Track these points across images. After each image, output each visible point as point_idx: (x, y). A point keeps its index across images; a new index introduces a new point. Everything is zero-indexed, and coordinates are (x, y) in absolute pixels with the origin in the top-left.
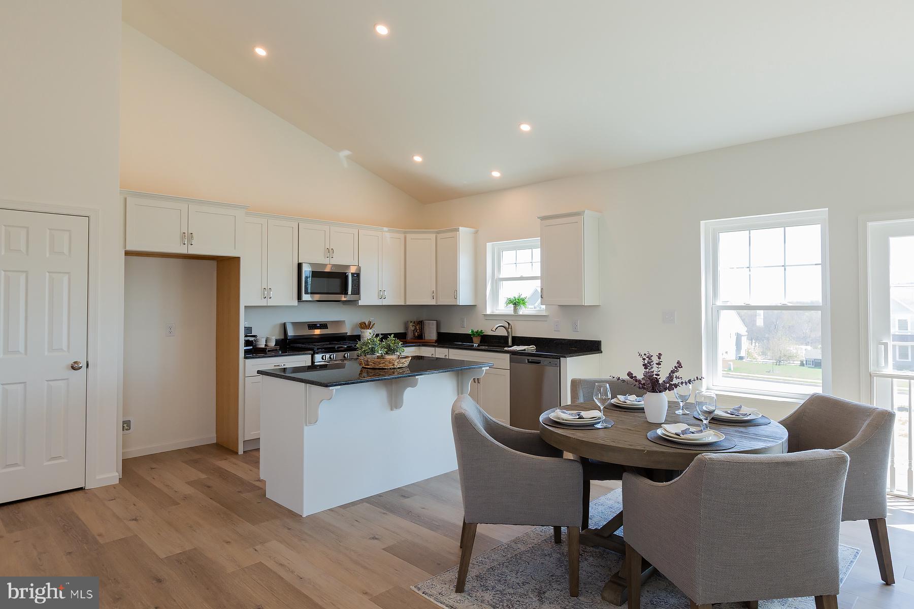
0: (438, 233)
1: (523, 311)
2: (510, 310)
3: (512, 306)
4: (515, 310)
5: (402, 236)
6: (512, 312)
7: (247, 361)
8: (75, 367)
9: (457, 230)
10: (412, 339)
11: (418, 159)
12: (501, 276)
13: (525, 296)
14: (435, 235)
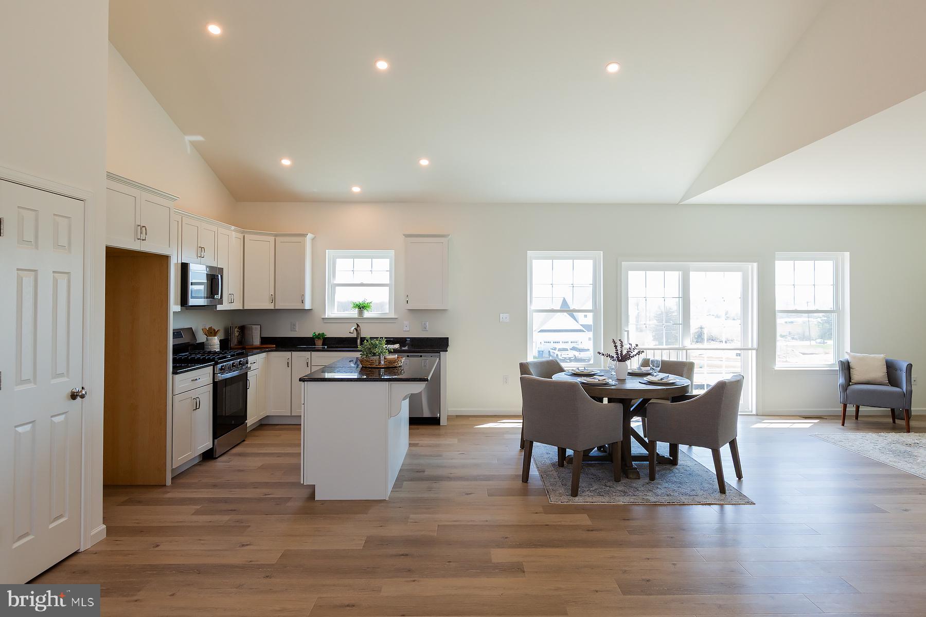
0: (276, 235)
1: (367, 314)
2: (354, 313)
3: (356, 310)
4: (361, 313)
5: (241, 236)
6: (356, 316)
7: (177, 377)
8: (74, 396)
9: (305, 235)
10: (236, 345)
11: (286, 162)
12: (335, 282)
13: (370, 301)
14: (274, 238)
